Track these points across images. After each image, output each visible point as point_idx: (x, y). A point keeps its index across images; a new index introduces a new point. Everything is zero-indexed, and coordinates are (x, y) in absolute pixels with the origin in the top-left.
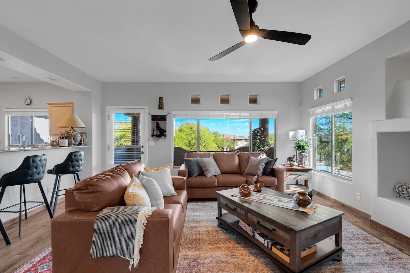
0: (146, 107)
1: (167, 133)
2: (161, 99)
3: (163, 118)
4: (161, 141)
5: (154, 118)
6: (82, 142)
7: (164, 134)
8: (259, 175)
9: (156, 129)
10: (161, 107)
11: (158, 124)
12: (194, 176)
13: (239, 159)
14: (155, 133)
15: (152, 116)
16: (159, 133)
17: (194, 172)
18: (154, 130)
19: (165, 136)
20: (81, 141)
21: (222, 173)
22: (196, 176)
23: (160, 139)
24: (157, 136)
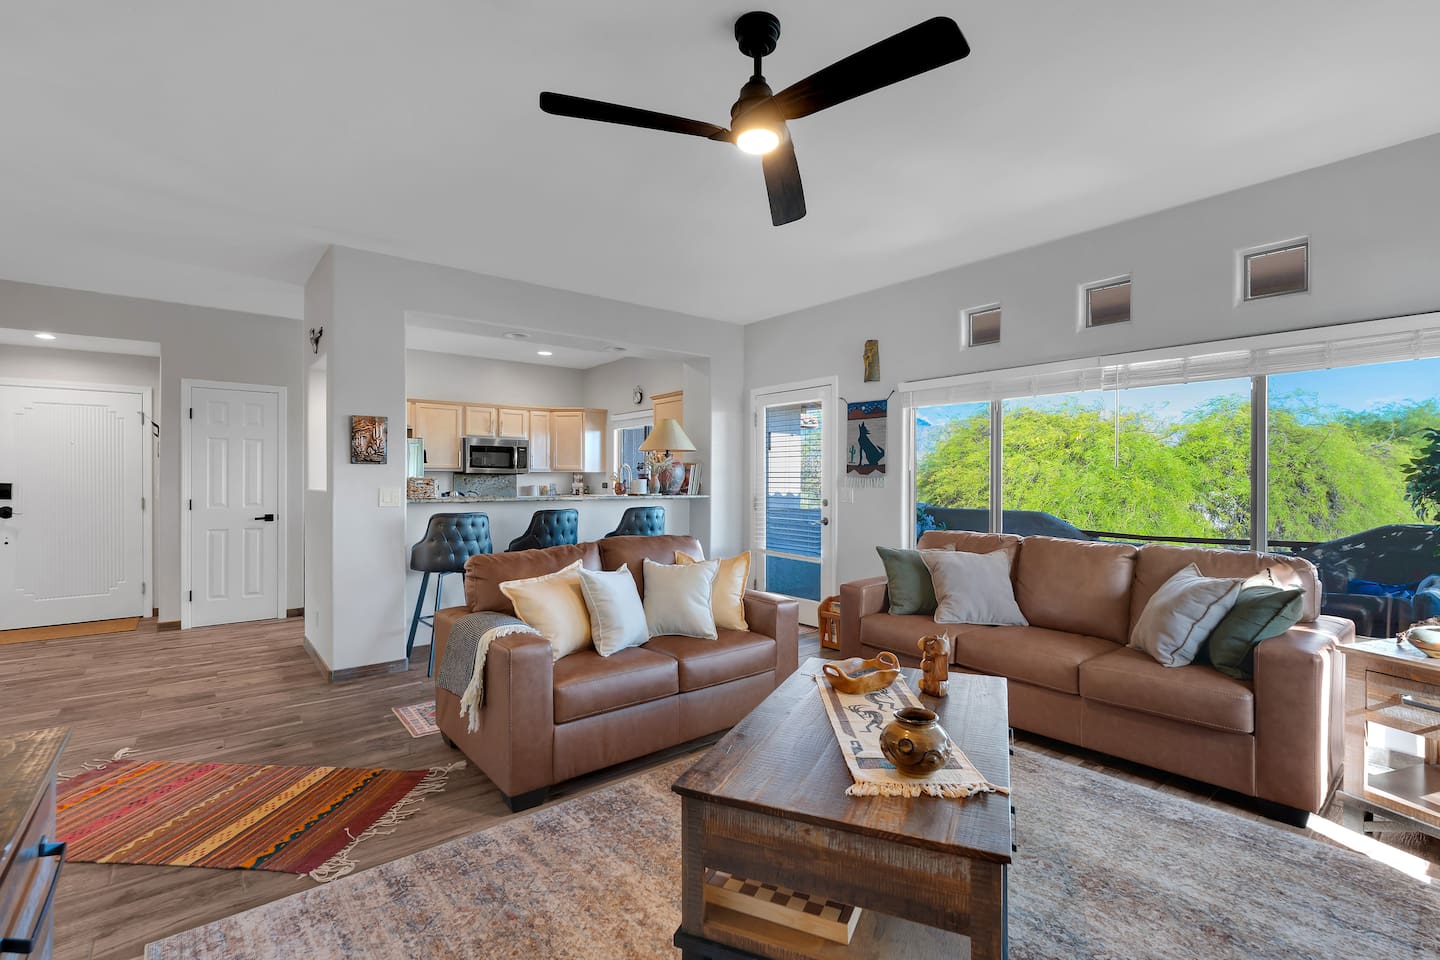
0: (835, 380)
1: (888, 460)
2: (872, 347)
3: (878, 409)
4: (871, 485)
5: (856, 411)
6: (690, 487)
7: (880, 463)
8: (1161, 659)
9: (857, 448)
10: (871, 376)
11: (863, 430)
12: (897, 610)
13: (1134, 576)
14: (856, 462)
15: (849, 405)
16: (865, 461)
17: (900, 599)
18: (853, 452)
19: (882, 469)
20: (686, 482)
21: (1030, 625)
22: (902, 612)
23: (867, 480)
24: (864, 470)
